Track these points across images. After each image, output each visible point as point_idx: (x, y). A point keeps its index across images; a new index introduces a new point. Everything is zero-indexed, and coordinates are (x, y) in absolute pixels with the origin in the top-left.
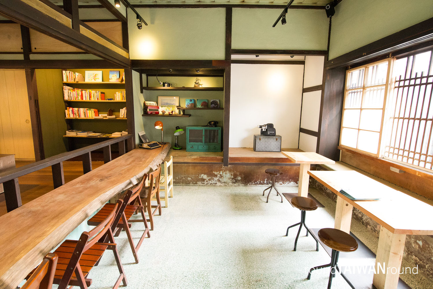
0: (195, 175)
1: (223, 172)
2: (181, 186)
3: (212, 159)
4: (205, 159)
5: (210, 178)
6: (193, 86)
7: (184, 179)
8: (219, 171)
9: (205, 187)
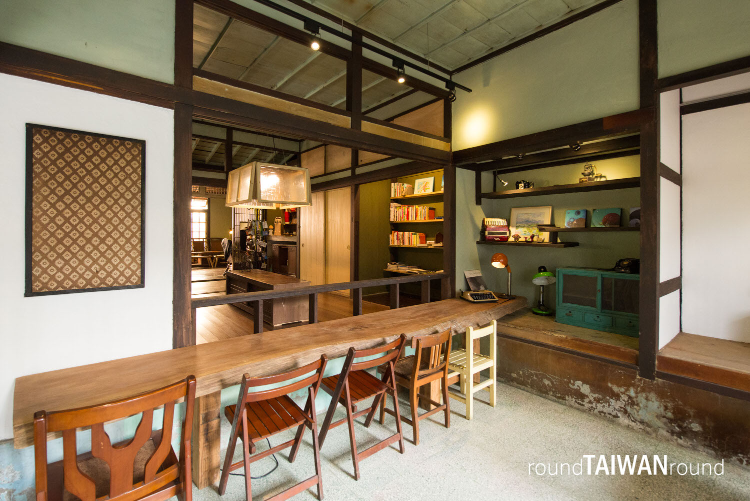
0: (561, 376)
1: (636, 393)
2: (527, 391)
3: (606, 349)
4: (586, 344)
5: (600, 396)
6: (578, 182)
7: (535, 378)
8: (624, 385)
9: (584, 415)
